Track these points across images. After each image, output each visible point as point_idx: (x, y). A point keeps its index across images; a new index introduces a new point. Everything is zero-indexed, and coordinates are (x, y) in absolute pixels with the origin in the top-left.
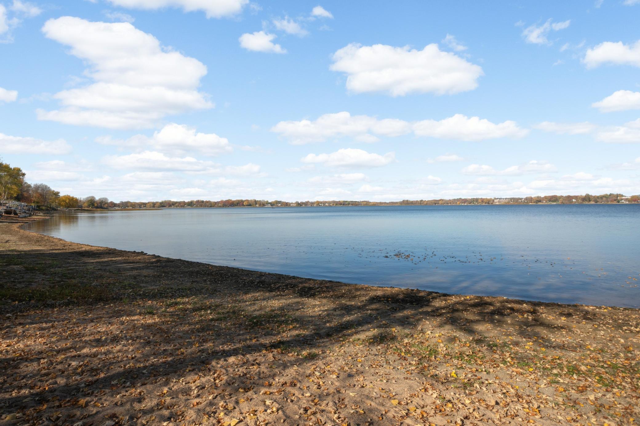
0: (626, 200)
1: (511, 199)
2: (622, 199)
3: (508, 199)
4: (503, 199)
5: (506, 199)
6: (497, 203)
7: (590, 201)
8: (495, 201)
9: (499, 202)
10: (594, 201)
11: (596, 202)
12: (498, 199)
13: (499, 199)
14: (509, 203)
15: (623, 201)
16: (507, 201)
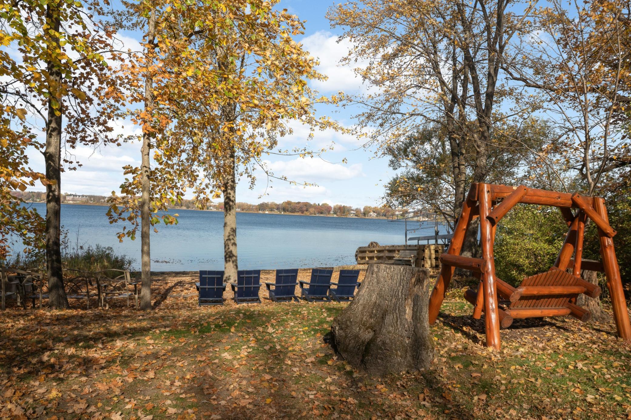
0: (214, 206)
1: (90, 197)
2: (211, 206)
3: (86, 196)
4: (79, 196)
5: (83, 196)
6: (71, 202)
7: (182, 206)
8: (68, 198)
9: (72, 200)
10: (186, 206)
11: (188, 207)
12: (71, 195)
13: (74, 195)
14: (88, 202)
15: (212, 208)
16: (84, 199)
